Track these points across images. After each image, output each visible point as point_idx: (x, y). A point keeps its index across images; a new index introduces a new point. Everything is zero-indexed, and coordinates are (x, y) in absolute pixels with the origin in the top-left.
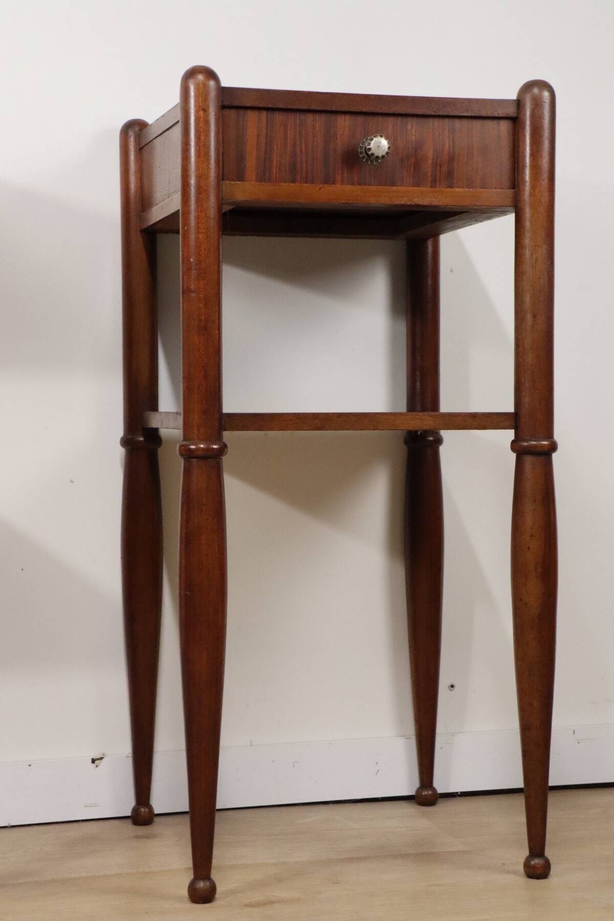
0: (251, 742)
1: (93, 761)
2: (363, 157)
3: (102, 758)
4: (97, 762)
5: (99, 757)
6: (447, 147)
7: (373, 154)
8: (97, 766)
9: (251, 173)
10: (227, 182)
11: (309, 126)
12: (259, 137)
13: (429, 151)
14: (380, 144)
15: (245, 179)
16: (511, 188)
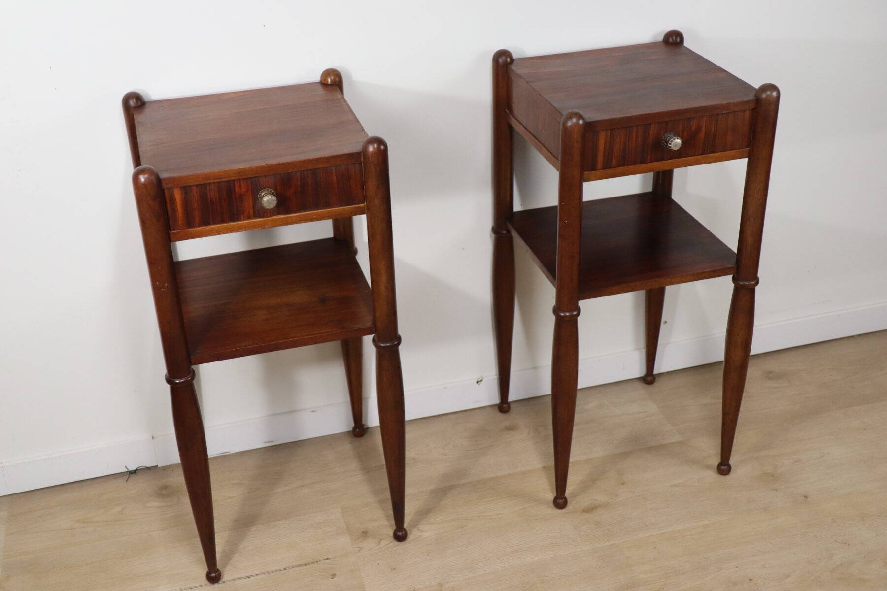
1: (477, 382)
2: (664, 145)
3: (481, 381)
4: (479, 383)
5: (480, 380)
6: (713, 129)
7: (672, 150)
8: (479, 384)
9: (600, 165)
10: (586, 173)
11: (634, 134)
12: (605, 144)
13: (702, 135)
14: (676, 143)
15: (595, 170)
16: (747, 147)
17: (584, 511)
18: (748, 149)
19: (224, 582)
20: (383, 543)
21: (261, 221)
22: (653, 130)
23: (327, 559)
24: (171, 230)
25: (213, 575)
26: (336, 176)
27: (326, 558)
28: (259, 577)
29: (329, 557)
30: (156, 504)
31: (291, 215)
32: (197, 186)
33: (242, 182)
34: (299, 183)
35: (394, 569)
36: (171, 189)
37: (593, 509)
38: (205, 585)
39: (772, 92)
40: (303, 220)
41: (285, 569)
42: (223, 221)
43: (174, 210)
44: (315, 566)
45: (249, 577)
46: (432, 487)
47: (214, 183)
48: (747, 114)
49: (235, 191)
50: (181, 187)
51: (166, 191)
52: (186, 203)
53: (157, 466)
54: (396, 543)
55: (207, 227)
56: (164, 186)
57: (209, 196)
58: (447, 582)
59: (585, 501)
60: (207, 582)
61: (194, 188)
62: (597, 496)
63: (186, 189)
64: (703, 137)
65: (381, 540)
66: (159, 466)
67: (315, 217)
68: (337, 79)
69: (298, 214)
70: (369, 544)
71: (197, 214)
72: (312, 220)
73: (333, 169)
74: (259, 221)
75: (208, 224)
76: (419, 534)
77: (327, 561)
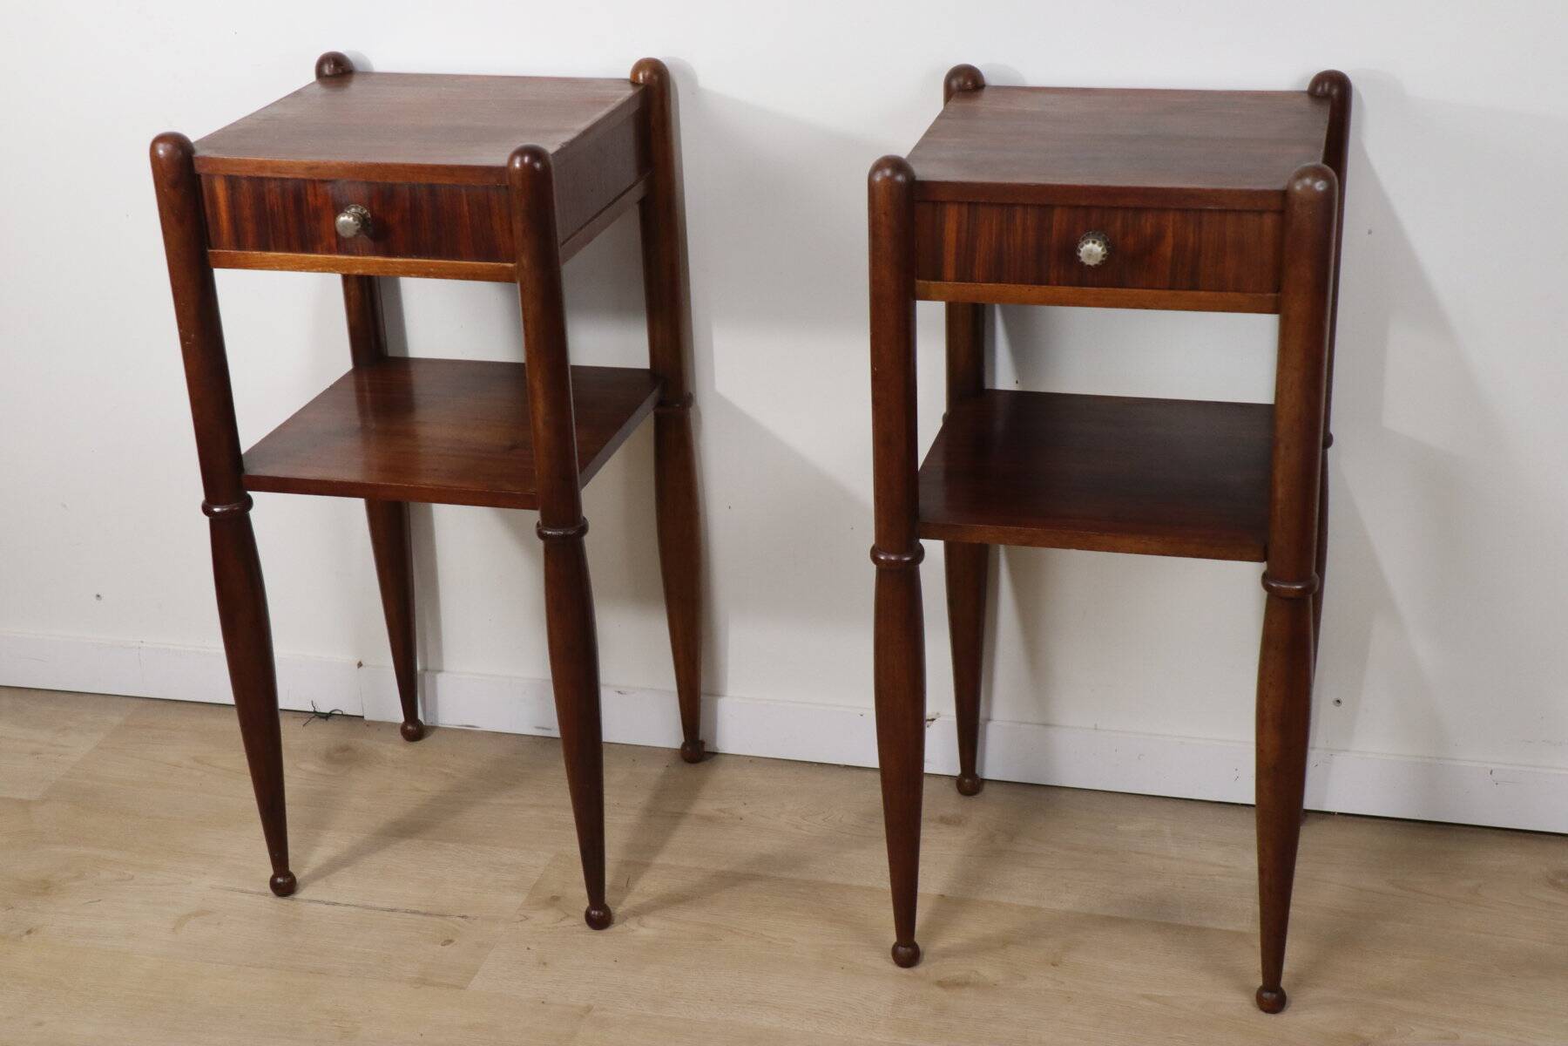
0: (1096, 725)
3: (933, 720)
6: (1191, 241)
7: (1082, 264)
9: (950, 272)
10: (921, 282)
11: (1018, 221)
12: (958, 231)
13: (1167, 249)
14: (1092, 251)
15: (941, 279)
16: (1274, 292)
17: (941, 984)
18: (1274, 295)
19: (293, 899)
20: (568, 922)
21: (346, 260)
22: (1059, 219)
23: (463, 917)
24: (211, 248)
25: (280, 880)
26: (469, 205)
27: (462, 914)
28: (348, 908)
29: (468, 915)
30: (312, 767)
31: (394, 260)
32: (250, 179)
33: (317, 185)
34: (408, 204)
35: (545, 964)
36: (210, 177)
37: (958, 984)
38: (266, 894)
39: (1316, 181)
40: (415, 273)
41: (392, 910)
42: (289, 249)
43: (216, 215)
44: (437, 920)
45: (335, 904)
46: (725, 867)
47: (275, 179)
48: (1269, 221)
49: (307, 200)
50: (225, 176)
51: (203, 179)
52: (233, 205)
53: (363, 717)
54: (586, 927)
55: (262, 253)
56: (200, 169)
57: (267, 201)
58: (603, 1009)
59: (955, 969)
60: (268, 890)
61: (245, 184)
62: (987, 970)
63: (232, 182)
64: (1169, 254)
65: (568, 916)
66: (366, 718)
67: (432, 270)
68: (655, 78)
69: (405, 260)
70: (545, 918)
71: (249, 227)
72: (427, 275)
73: (463, 191)
74: (342, 260)
75: (269, 250)
76: (634, 927)
77: (462, 920)
